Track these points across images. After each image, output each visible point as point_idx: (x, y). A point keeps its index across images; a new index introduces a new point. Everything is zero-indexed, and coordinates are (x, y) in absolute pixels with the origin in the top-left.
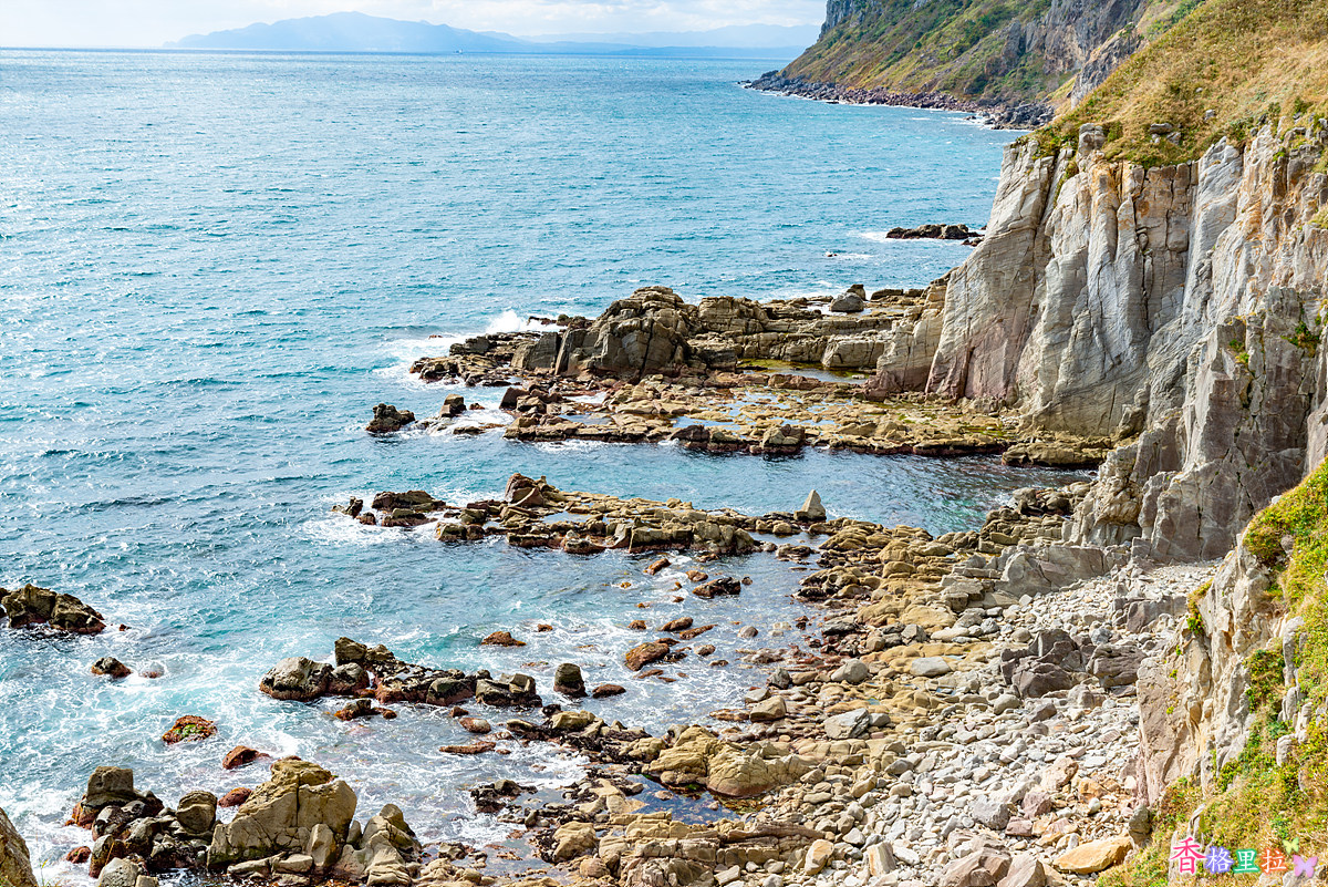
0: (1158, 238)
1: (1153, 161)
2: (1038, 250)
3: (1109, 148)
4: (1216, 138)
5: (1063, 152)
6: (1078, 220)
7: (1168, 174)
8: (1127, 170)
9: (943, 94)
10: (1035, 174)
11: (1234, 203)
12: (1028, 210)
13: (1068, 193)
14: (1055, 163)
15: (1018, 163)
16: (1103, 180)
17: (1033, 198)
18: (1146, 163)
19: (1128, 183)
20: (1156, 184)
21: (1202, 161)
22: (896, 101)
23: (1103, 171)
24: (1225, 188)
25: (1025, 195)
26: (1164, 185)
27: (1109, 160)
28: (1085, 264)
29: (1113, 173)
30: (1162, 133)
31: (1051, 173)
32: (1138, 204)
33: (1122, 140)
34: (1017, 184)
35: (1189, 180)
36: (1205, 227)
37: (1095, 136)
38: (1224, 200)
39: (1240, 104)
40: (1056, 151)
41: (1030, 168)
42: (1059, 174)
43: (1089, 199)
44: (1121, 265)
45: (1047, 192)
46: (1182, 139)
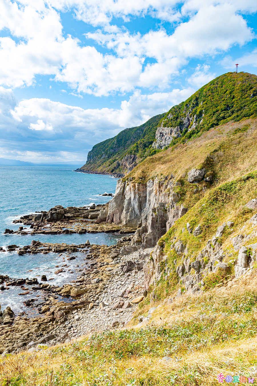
0: (142, 195)
2: (123, 197)
3: (133, 181)
4: (149, 179)
5: (126, 182)
6: (129, 192)
7: (143, 185)
8: (136, 184)
9: (107, 172)
10: (122, 185)
11: (153, 189)
12: (121, 191)
13: (127, 188)
14: (125, 183)
15: (119, 183)
16: (133, 186)
17: (122, 189)
18: (139, 183)
19: (137, 186)
20: (141, 186)
21: (148, 183)
22: (99, 173)
24: (151, 187)
25: (121, 189)
26: (142, 187)
27: (133, 183)
28: (131, 199)
29: (134, 185)
30: (141, 179)
31: (125, 185)
32: (138, 190)
33: (135, 180)
34: (119, 187)
35: (146, 186)
36: (149, 193)
37: (131, 179)
38: (151, 189)
39: (152, 174)
40: (125, 181)
41: (121, 184)
42: (126, 185)
43: (131, 189)
44: (136, 199)
45: (124, 188)
46: (144, 179)
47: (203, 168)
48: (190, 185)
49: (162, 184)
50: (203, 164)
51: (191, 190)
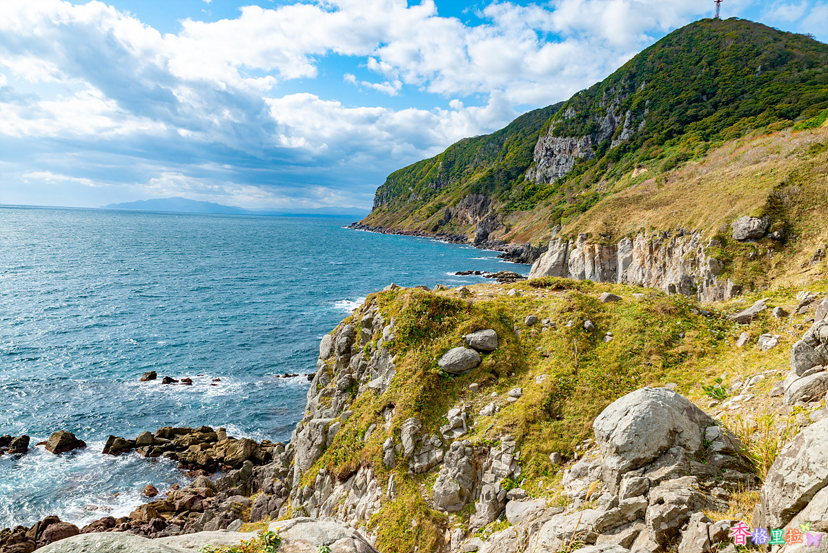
0: (607, 267)
1: (603, 244)
2: (564, 272)
3: (589, 240)
4: (623, 237)
5: (570, 242)
6: (581, 261)
7: (608, 248)
8: (596, 247)
10: (562, 248)
11: (631, 256)
12: (561, 259)
13: (575, 255)
14: (567, 245)
15: (555, 245)
16: (589, 249)
17: (562, 256)
18: (602, 245)
19: (597, 251)
20: (605, 251)
21: (619, 244)
23: (589, 247)
24: (627, 252)
25: (559, 255)
26: (607, 251)
27: (590, 244)
28: (584, 275)
29: (592, 247)
30: (604, 236)
31: (567, 248)
32: (601, 257)
33: (593, 238)
34: (556, 251)
35: (614, 249)
36: (623, 263)
37: (584, 237)
38: (628, 255)
39: (627, 227)
40: (568, 241)
41: (560, 246)
42: (569, 249)
43: (584, 255)
44: (598, 275)
45: (566, 253)
46: (610, 237)
47: (764, 215)
48: (739, 245)
49: (657, 247)
50: (764, 207)
51: (742, 253)
